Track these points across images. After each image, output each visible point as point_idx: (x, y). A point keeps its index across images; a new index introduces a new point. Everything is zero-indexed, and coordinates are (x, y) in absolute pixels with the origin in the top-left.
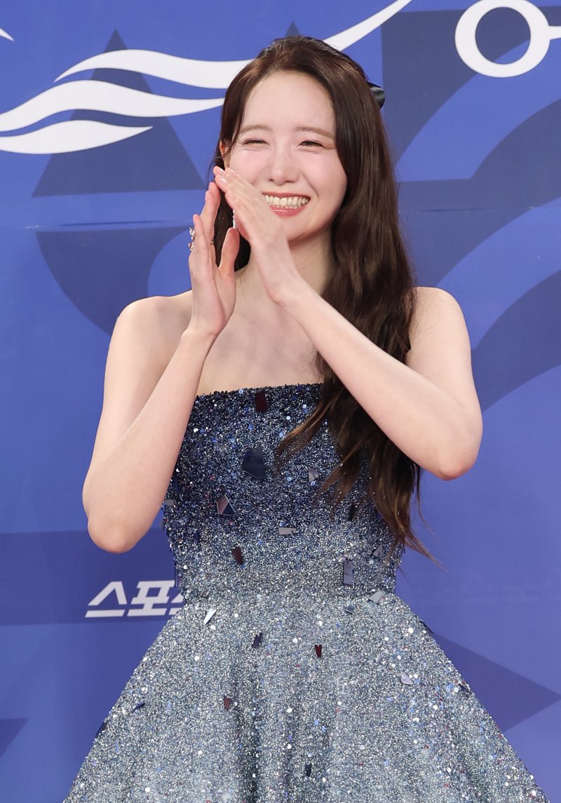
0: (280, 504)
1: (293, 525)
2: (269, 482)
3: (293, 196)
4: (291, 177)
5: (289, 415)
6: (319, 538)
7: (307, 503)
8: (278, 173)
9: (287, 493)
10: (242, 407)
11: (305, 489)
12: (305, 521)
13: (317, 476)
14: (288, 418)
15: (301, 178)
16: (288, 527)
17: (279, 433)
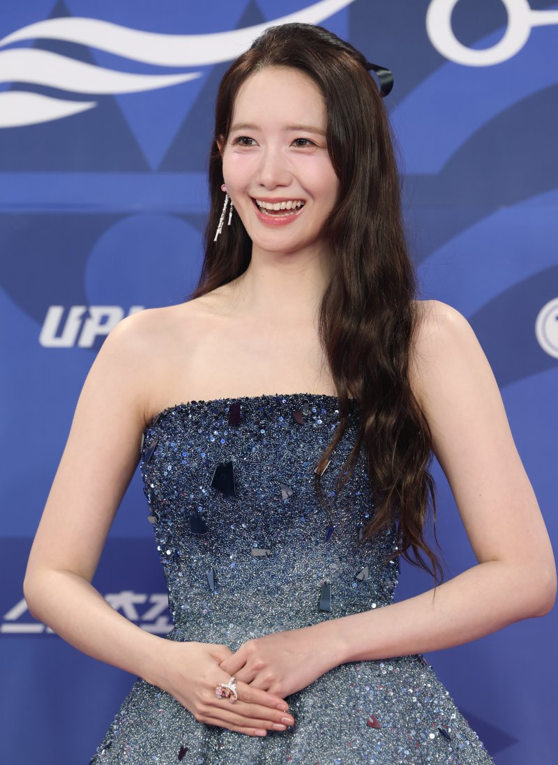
0: (253, 522)
1: (267, 546)
2: (241, 499)
3: (286, 200)
4: (283, 181)
5: (264, 428)
6: (295, 561)
7: (281, 522)
8: (268, 177)
9: (260, 511)
10: (216, 418)
11: (279, 507)
12: (280, 542)
13: (290, 493)
14: (263, 432)
15: (295, 181)
16: (262, 548)
17: (252, 447)
